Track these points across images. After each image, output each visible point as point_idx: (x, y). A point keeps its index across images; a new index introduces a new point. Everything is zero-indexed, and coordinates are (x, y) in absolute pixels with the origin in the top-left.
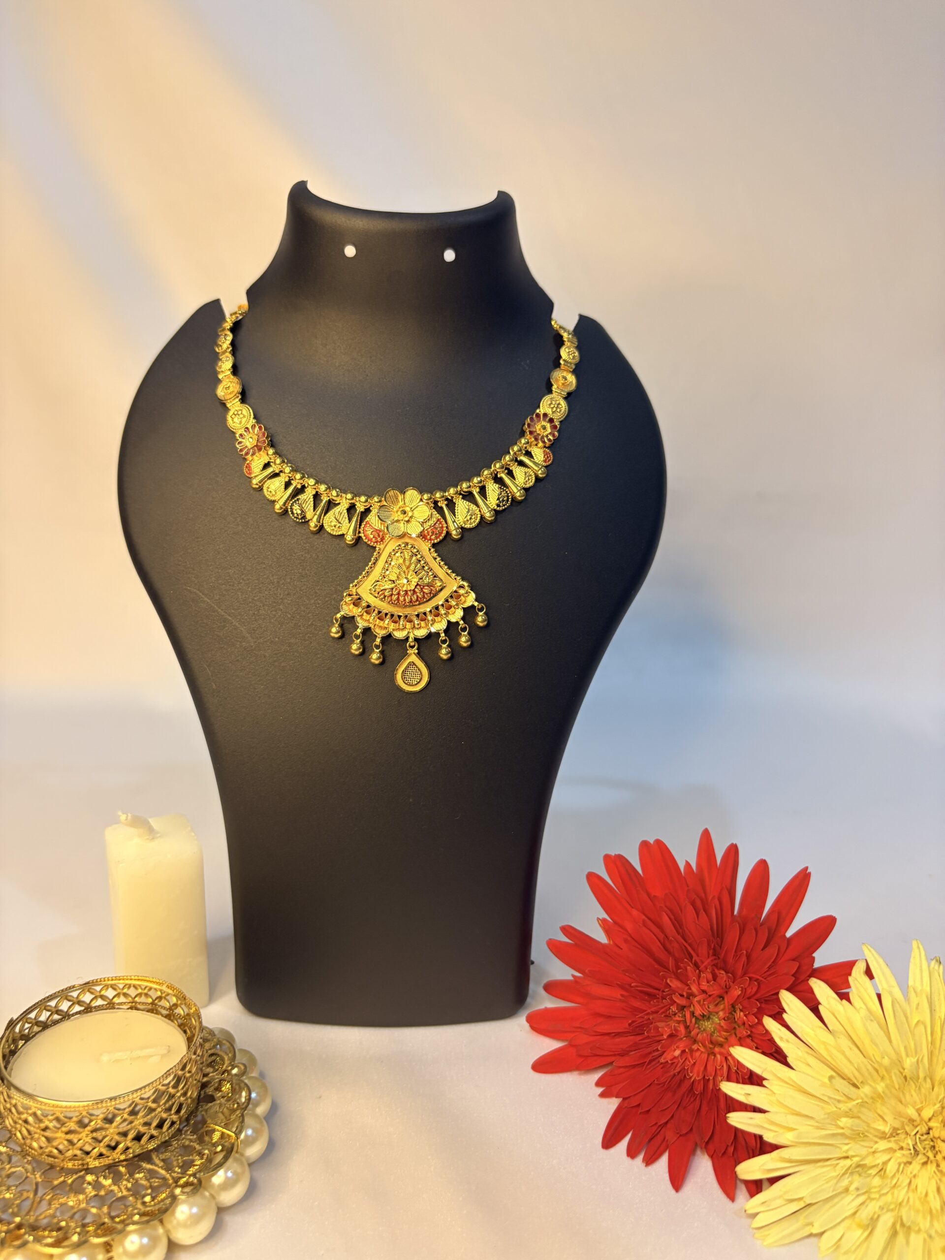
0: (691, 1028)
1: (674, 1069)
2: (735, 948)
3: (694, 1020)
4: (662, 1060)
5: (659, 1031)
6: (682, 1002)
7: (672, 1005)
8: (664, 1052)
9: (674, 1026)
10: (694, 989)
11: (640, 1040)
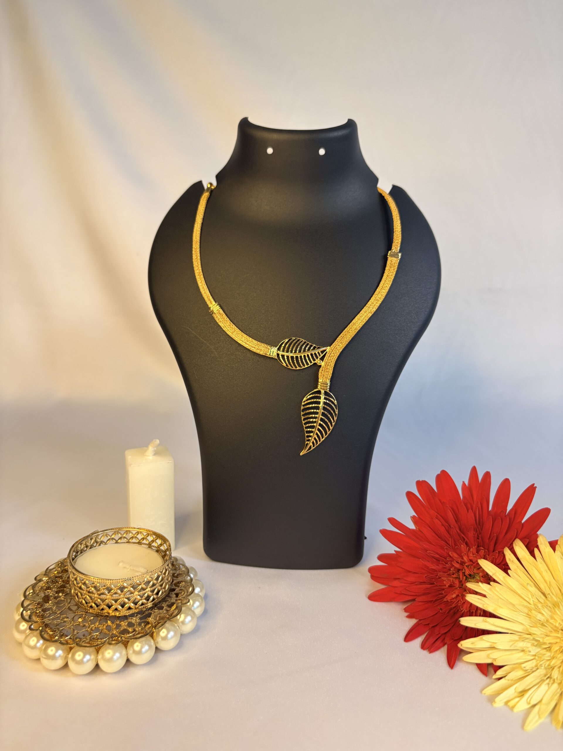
0: (463, 583)
1: (452, 605)
2: (490, 533)
3: (465, 577)
4: (445, 600)
5: (444, 583)
6: (457, 566)
7: (451, 568)
8: (447, 595)
9: (452, 580)
10: (465, 559)
11: (432, 587)
